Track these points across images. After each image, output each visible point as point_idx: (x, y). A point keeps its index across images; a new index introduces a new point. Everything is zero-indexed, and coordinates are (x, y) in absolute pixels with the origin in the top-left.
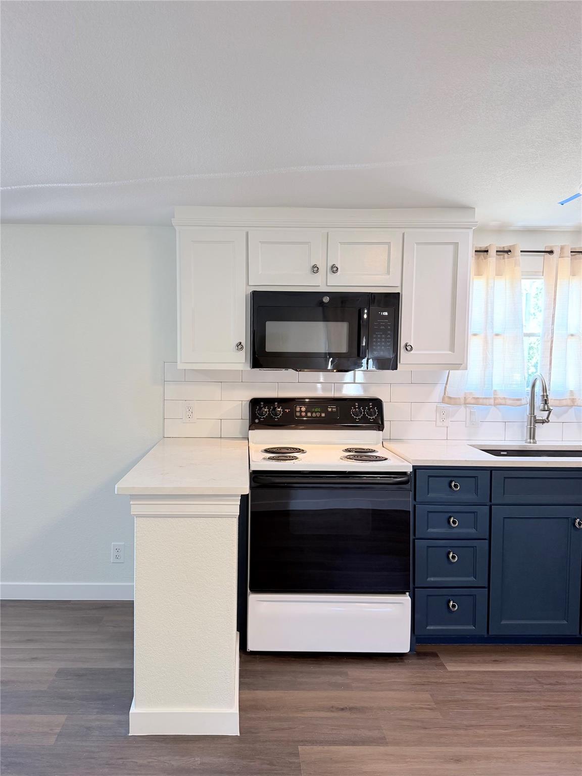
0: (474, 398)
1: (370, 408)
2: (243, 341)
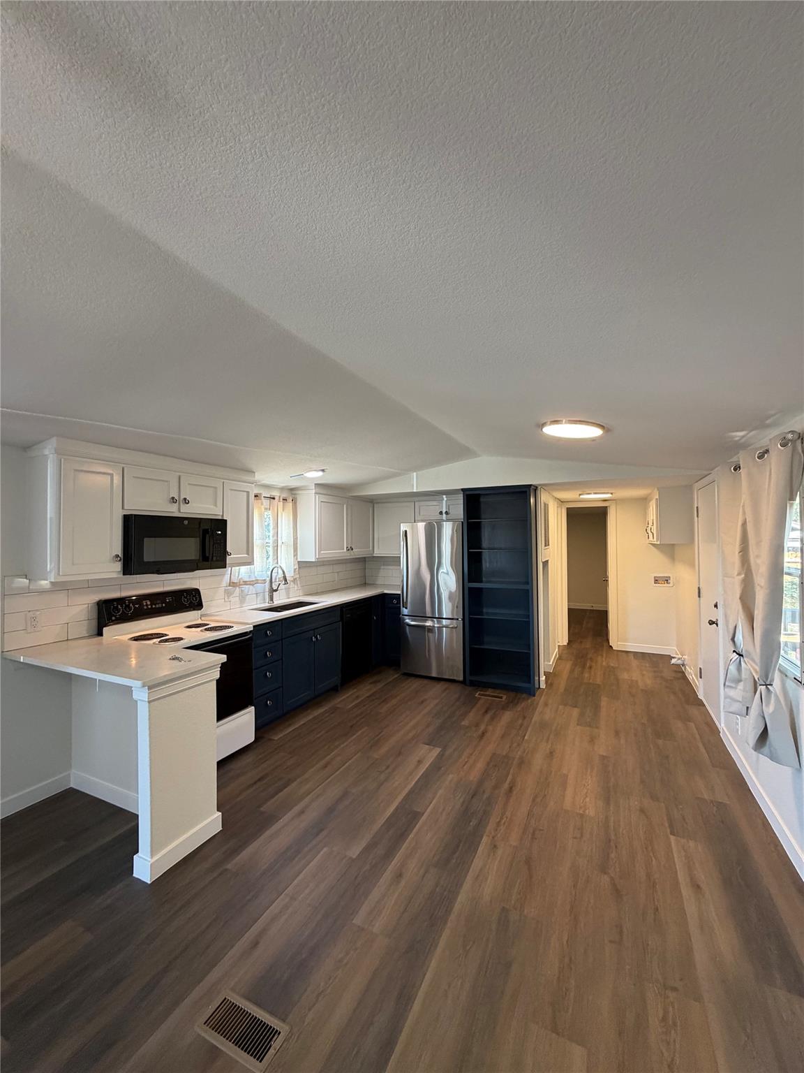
0: (243, 582)
1: (194, 596)
2: (120, 554)
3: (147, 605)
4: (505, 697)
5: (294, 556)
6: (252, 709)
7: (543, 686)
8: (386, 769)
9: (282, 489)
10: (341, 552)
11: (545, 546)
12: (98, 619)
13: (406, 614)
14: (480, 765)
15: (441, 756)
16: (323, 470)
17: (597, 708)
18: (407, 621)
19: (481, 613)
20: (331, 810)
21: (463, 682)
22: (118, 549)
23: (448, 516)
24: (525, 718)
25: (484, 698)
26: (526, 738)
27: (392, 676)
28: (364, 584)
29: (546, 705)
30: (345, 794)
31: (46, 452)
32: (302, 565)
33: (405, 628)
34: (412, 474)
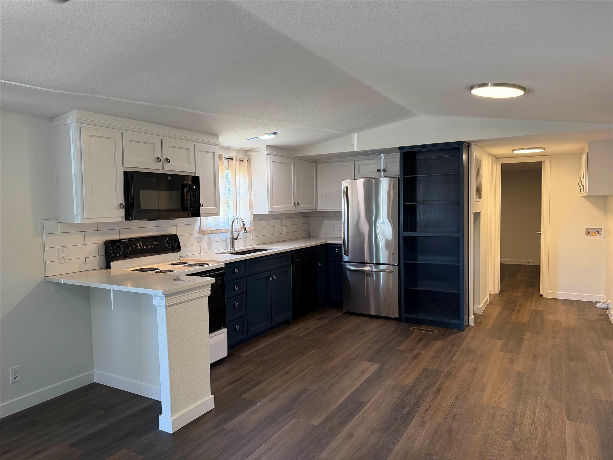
0: (210, 230)
1: (173, 240)
2: (123, 203)
3: (140, 246)
4: (436, 332)
5: (250, 210)
6: (225, 330)
7: (472, 323)
8: (336, 376)
9: (239, 151)
10: (289, 207)
11: (477, 198)
12: (106, 255)
13: (347, 260)
14: (413, 376)
15: (380, 369)
16: (275, 133)
17: (520, 341)
18: (348, 266)
19: (416, 259)
20: (295, 399)
21: (399, 320)
22: (121, 199)
23: (386, 173)
24: (453, 346)
25: (417, 331)
26: (453, 359)
27: (334, 314)
28: (308, 237)
29: (474, 337)
30: (305, 390)
31: (69, 121)
32: (257, 218)
33: (346, 274)
34: (353, 135)
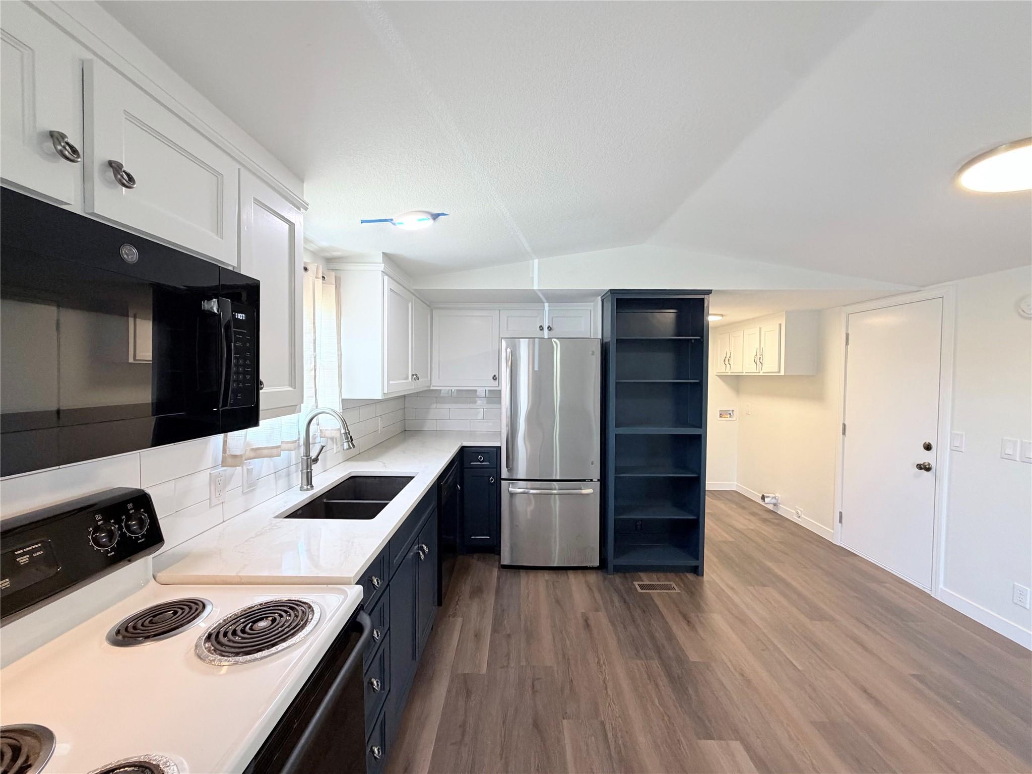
5: (337, 389)
10: (406, 383)
21: (601, 569)
23: (551, 332)
25: (652, 593)
28: (404, 431)
34: (531, 261)
